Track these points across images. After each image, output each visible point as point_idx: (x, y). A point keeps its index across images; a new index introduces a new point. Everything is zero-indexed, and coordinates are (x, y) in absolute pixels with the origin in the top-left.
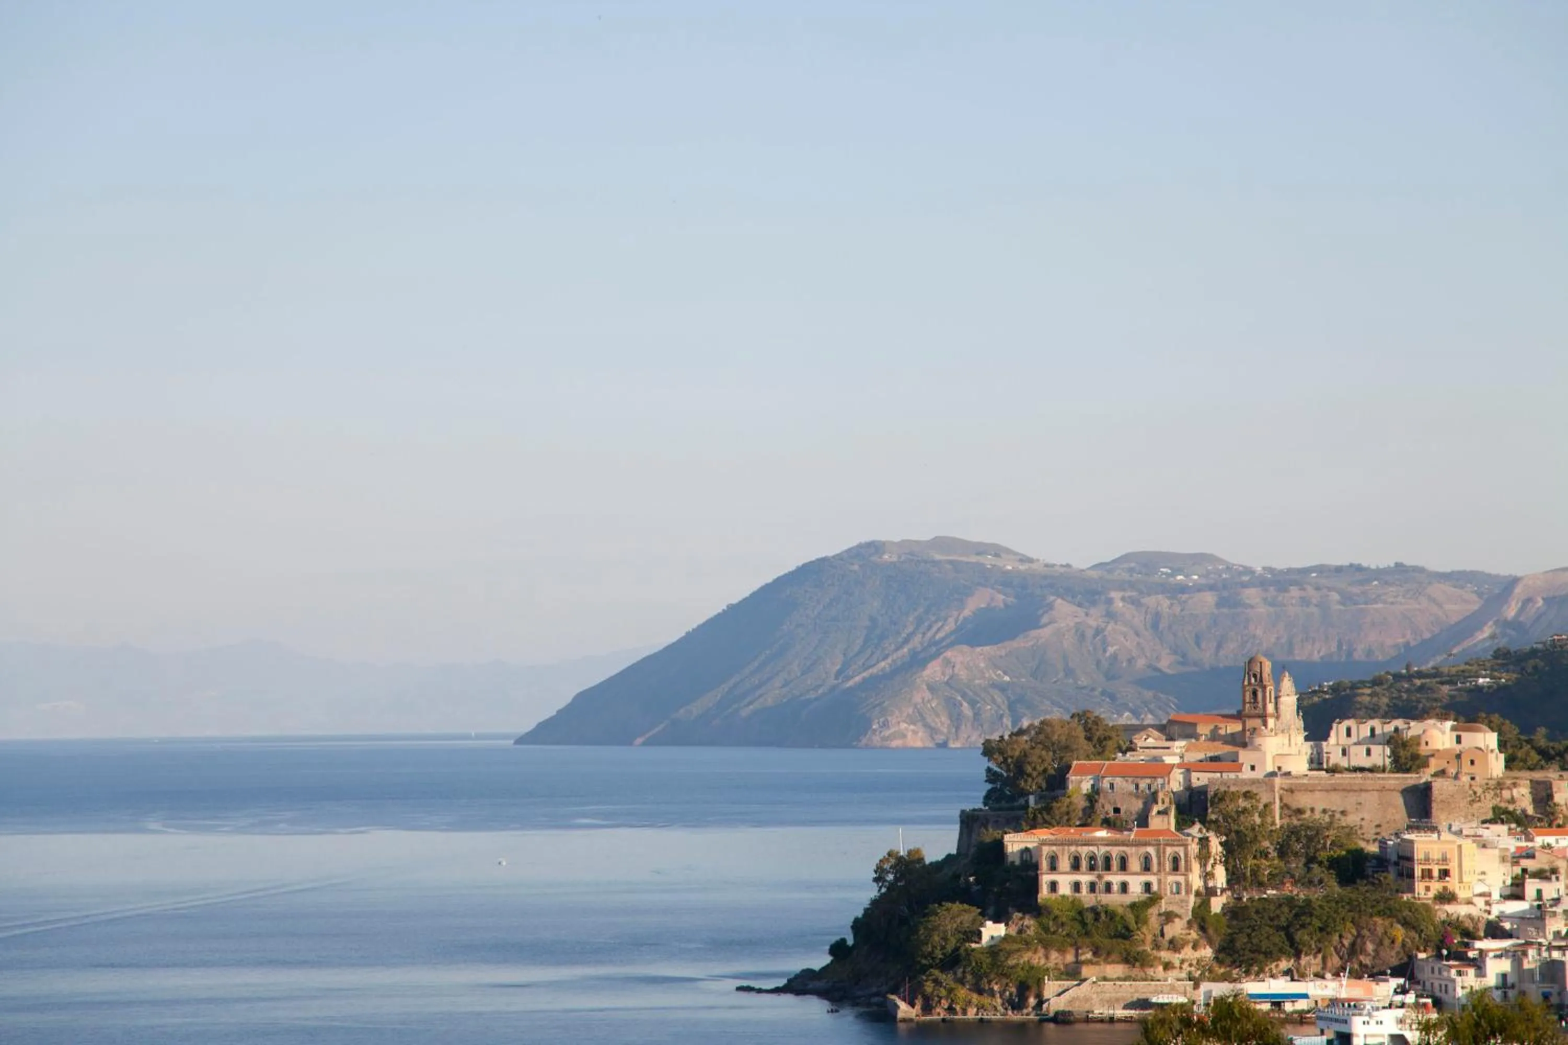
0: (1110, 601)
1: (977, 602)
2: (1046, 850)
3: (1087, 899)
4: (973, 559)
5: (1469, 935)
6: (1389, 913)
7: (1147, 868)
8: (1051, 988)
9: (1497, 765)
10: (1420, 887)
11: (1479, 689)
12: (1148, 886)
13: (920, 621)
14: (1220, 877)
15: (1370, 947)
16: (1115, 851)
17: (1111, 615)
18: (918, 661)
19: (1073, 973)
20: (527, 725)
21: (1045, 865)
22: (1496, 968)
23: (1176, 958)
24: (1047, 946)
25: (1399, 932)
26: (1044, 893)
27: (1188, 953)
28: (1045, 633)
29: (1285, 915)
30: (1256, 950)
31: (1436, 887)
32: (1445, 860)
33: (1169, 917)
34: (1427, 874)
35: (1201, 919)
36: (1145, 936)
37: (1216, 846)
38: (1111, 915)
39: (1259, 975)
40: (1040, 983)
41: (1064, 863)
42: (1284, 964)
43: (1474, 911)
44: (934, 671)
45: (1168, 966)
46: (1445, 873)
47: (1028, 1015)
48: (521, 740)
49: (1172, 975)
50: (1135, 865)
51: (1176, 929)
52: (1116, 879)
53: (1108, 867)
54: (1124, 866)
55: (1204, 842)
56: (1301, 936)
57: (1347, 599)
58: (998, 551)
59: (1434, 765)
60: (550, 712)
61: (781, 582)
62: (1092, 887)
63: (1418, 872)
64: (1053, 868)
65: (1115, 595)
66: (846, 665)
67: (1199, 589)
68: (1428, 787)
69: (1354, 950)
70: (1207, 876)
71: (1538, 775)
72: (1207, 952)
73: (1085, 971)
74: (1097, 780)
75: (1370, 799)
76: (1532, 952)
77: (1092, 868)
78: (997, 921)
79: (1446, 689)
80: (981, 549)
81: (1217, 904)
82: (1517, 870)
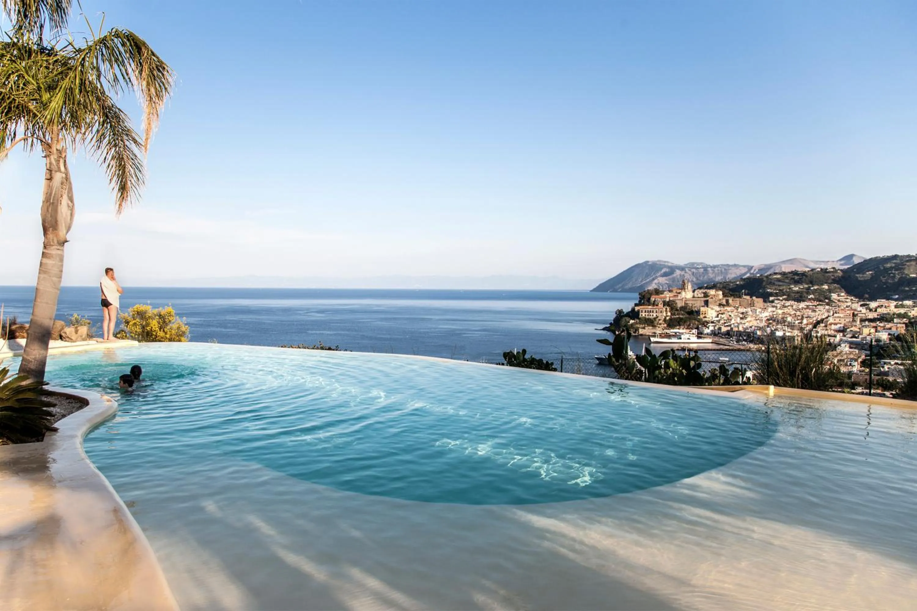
0: (685, 270)
1: (664, 270)
2: (641, 310)
3: (647, 317)
4: (664, 263)
5: (708, 323)
6: (695, 319)
7: (656, 312)
8: (640, 330)
9: (721, 297)
10: (701, 316)
11: (737, 285)
12: (656, 315)
13: (654, 273)
14: (669, 314)
15: (692, 325)
16: (652, 310)
17: (686, 272)
18: (653, 279)
19: (644, 328)
20: (592, 289)
21: (640, 312)
22: (711, 328)
23: (660, 326)
24: (640, 324)
25: (697, 323)
26: (640, 316)
27: (662, 325)
28: (675, 275)
29: (679, 320)
30: (673, 325)
31: (704, 315)
32: (705, 311)
33: (660, 320)
34: (702, 314)
35: (665, 320)
36: (656, 323)
37: (668, 309)
38: (650, 319)
39: (674, 329)
40: (638, 330)
41: (644, 311)
42: (678, 327)
43: (709, 319)
44: (656, 281)
45: (659, 327)
46: (705, 314)
47: (637, 334)
48: (591, 291)
49: (659, 329)
50: (655, 312)
51: (661, 322)
52: (651, 314)
53: (650, 312)
54: (653, 312)
55: (666, 309)
56: (681, 323)
57: (725, 269)
58: (668, 262)
59: (711, 297)
60: (595, 287)
61: (632, 267)
62: (648, 315)
63: (701, 313)
64: (642, 312)
65: (687, 269)
66: (642, 280)
67: (701, 268)
68: (708, 300)
69: (689, 325)
70: (666, 314)
71: (727, 298)
72: (665, 325)
73: (646, 328)
74: (655, 298)
75: (699, 302)
76: (717, 326)
77: (648, 312)
78: (633, 320)
79: (732, 284)
80: (665, 262)
81: (668, 318)
82: (718, 313)
